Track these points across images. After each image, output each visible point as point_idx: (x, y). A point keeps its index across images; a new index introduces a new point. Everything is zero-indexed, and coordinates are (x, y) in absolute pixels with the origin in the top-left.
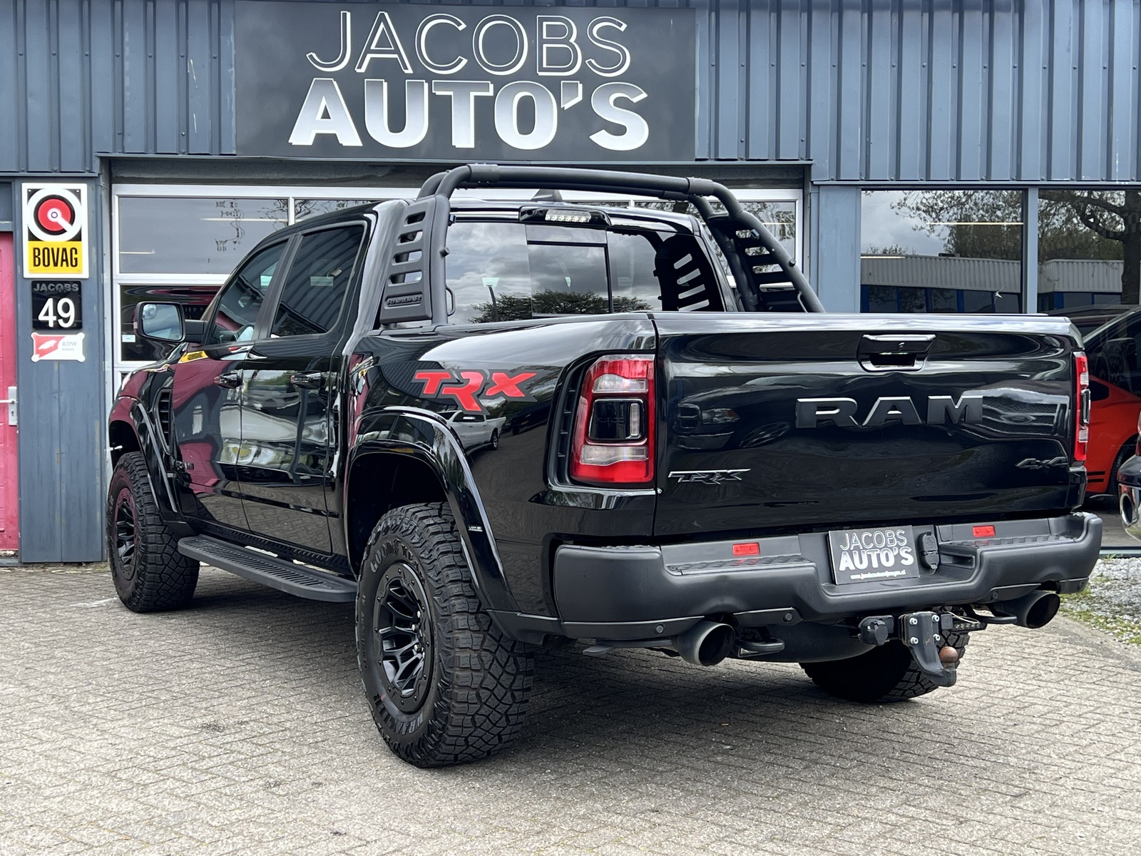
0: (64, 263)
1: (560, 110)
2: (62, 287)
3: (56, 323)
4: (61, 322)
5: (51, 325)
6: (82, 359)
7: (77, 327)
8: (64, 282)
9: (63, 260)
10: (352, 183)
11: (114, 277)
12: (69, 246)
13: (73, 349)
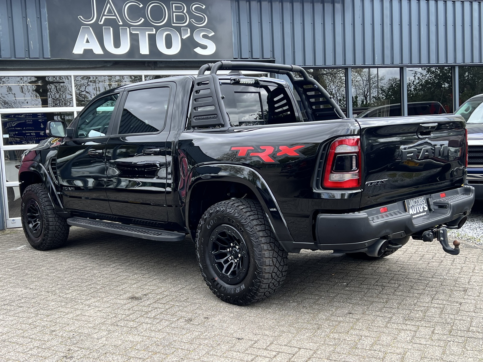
1: (182, 39)
10: (97, 69)
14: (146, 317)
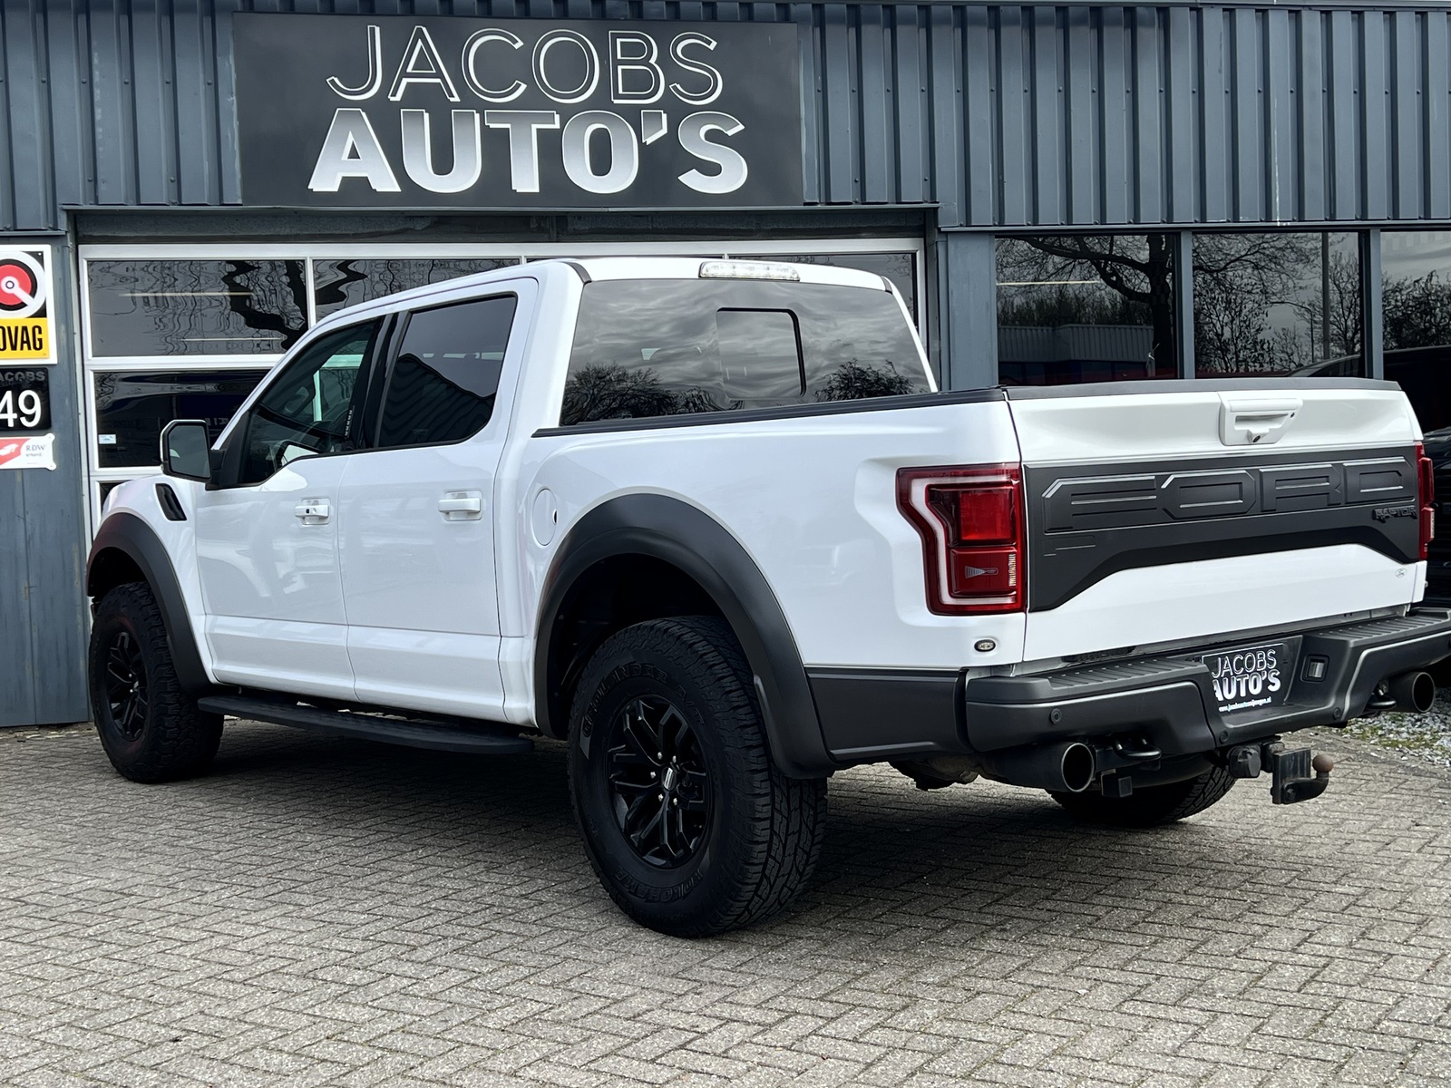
0: (25, 345)
1: (642, 145)
2: (23, 377)
3: (17, 422)
4: (23, 420)
5: (11, 424)
6: (52, 466)
7: (45, 426)
8: (24, 369)
9: (23, 342)
10: (384, 238)
11: (86, 363)
12: (31, 324)
13: (40, 455)
14: (407, 960)
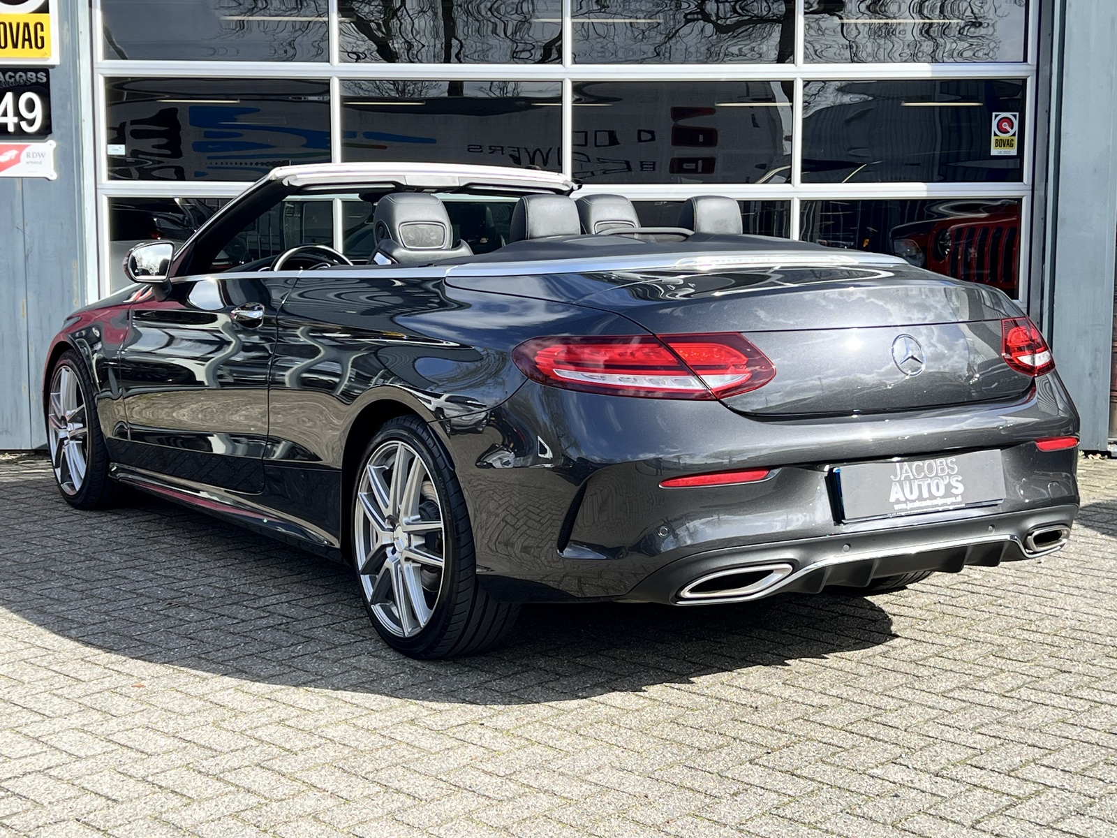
0: (27, 43)
2: (24, 78)
3: (18, 126)
4: (24, 125)
5: (11, 129)
6: (53, 176)
7: (45, 131)
8: (26, 69)
9: (24, 40)
11: (95, 66)
12: (33, 20)
13: (40, 163)
